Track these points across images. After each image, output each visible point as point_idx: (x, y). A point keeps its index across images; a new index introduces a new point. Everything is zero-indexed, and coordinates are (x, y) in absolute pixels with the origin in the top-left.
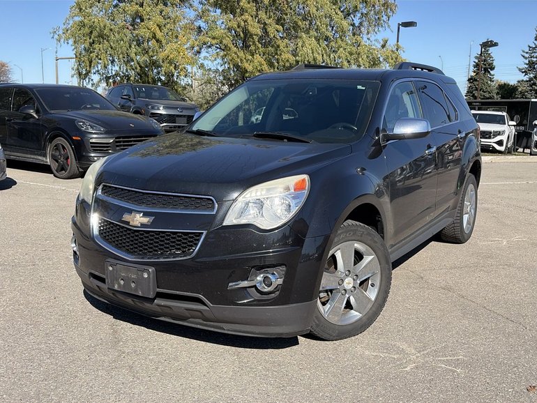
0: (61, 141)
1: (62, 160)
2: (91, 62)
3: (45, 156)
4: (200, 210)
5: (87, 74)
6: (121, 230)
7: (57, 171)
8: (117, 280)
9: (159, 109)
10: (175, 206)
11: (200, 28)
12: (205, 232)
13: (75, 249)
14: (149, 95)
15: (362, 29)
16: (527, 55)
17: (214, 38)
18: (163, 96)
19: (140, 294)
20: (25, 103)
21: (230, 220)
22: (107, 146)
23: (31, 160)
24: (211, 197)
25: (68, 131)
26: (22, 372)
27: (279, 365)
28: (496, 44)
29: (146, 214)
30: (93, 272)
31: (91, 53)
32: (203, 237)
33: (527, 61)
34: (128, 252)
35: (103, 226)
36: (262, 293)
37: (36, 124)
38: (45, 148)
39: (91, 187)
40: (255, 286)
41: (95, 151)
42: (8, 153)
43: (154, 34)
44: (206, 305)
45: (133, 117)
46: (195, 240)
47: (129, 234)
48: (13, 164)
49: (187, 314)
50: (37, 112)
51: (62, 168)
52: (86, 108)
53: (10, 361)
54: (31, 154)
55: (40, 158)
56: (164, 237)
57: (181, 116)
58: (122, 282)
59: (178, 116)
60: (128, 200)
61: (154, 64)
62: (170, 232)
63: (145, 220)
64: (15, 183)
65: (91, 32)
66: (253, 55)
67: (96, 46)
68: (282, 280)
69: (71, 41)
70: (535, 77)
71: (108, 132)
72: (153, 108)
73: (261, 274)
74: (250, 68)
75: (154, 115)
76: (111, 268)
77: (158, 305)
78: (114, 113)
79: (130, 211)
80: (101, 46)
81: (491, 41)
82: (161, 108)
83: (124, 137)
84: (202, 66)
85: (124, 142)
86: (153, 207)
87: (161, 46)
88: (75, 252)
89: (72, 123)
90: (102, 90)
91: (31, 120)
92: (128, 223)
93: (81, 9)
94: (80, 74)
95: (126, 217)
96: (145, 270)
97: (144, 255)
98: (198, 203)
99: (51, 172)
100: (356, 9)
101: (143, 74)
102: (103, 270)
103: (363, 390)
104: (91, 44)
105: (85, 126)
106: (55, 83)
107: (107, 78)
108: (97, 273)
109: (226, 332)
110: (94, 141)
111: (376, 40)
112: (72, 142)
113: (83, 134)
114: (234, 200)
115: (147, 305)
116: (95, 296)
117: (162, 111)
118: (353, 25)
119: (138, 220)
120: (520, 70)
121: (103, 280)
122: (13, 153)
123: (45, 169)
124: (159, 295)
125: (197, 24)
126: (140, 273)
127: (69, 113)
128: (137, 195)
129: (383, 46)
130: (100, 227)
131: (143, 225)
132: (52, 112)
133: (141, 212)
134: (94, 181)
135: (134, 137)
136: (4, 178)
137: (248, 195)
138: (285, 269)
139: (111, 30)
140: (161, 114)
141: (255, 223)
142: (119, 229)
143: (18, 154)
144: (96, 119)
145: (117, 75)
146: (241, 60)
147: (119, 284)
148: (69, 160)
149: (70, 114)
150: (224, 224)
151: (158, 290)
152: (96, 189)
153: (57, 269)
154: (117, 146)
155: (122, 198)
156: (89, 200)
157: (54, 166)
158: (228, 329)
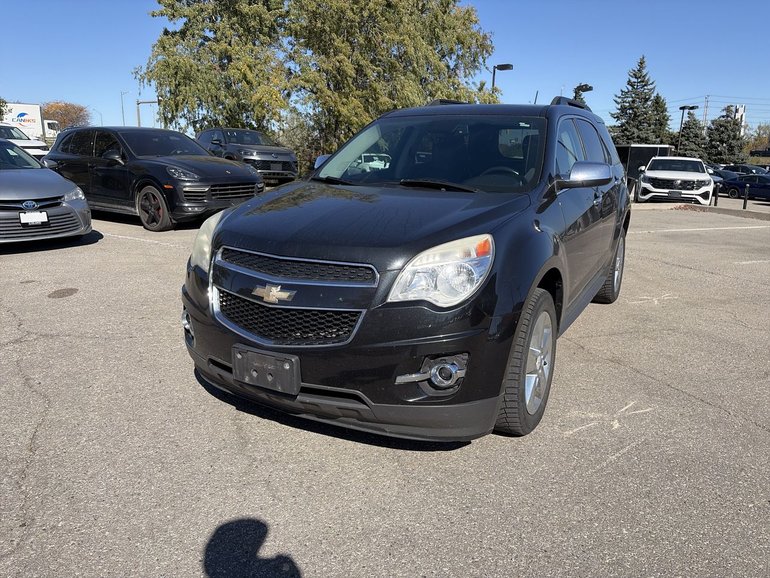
0: (151, 189)
1: (152, 210)
2: (177, 106)
3: (134, 206)
4: (356, 282)
5: (173, 117)
6: (251, 307)
7: (147, 223)
8: (248, 370)
9: (252, 155)
10: (322, 277)
11: (290, 69)
12: (364, 311)
13: (187, 326)
14: (240, 140)
15: (458, 71)
16: (619, 100)
17: (307, 81)
18: (256, 142)
19: (280, 389)
20: (108, 148)
21: (396, 296)
22: (201, 195)
23: (118, 211)
24: (370, 266)
25: (158, 178)
26: (128, 494)
27: (453, 474)
28: (590, 89)
29: (284, 288)
30: (214, 358)
31: (177, 96)
32: (362, 317)
33: (619, 107)
34: (262, 335)
35: (226, 301)
36: (436, 387)
37: (122, 171)
38: (133, 198)
39: (207, 249)
40: (429, 381)
41: (189, 201)
42: (92, 203)
43: (245, 75)
44: (365, 404)
45: (225, 163)
46: (352, 321)
47: (262, 312)
48: (99, 215)
49: (339, 412)
50: (123, 157)
51: (153, 220)
52: (176, 154)
53: (112, 476)
54: (118, 204)
55: (128, 208)
56: (309, 317)
57: (276, 162)
58: (255, 374)
59: (272, 162)
60: (259, 269)
61: (243, 108)
62: (319, 311)
63: (285, 295)
64: (101, 237)
65: (176, 73)
66: (347, 98)
67: (182, 88)
68: (464, 371)
69: (154, 83)
70: (627, 123)
71: (203, 180)
72: (246, 154)
73: (436, 364)
74: (344, 110)
75: (247, 161)
76: (239, 356)
77: (302, 402)
78: (206, 158)
79: (264, 284)
80: (187, 88)
81: (586, 85)
82: (255, 154)
83: (221, 186)
84: (294, 110)
85: (232, 189)
86: (292, 278)
87: (251, 88)
88: (187, 331)
89: (163, 170)
90: (190, 133)
91: (117, 167)
92: (261, 298)
93: (164, 48)
94: (165, 118)
95: (259, 291)
96: (285, 361)
97: (284, 340)
98: (354, 273)
99: (140, 224)
100: (451, 51)
101: (232, 119)
102: (229, 356)
103: (570, 511)
104: (177, 86)
105: (177, 173)
106: (136, 125)
107: (195, 123)
108: (219, 360)
109: (388, 435)
110: (187, 189)
111: (473, 83)
112: (163, 190)
113: (176, 182)
114: (401, 269)
115: (287, 402)
116: (214, 384)
117: (255, 157)
118: (448, 67)
119: (275, 294)
120: (612, 115)
121: (229, 370)
122: (97, 203)
123: (134, 220)
124: (304, 390)
125: (287, 66)
126: (278, 363)
127: (158, 159)
128: (271, 262)
129: (481, 89)
130: (221, 302)
131: (281, 302)
132: (140, 157)
133: (279, 284)
134: (210, 243)
135: (231, 185)
136: (89, 231)
137: (418, 264)
138: (467, 357)
139: (198, 70)
140: (254, 160)
141: (429, 299)
142: (248, 306)
143: (104, 204)
144: (188, 165)
145: (204, 119)
146: (336, 102)
147: (251, 376)
148: (161, 211)
149: (161, 160)
150: (389, 300)
151: (303, 384)
152: (213, 254)
153: (159, 342)
154: (213, 195)
155: (250, 266)
156: (205, 266)
157: (144, 217)
158: (390, 431)
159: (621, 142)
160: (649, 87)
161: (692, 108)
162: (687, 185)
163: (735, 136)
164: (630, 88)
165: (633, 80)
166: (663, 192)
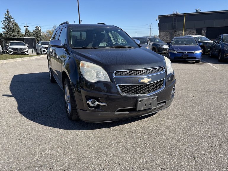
8: (143, 105)
16: (3, 23)
19: (153, 107)
21: (168, 73)
24: (162, 67)
29: (149, 78)
32: (165, 80)
33: (4, 25)
70: (8, 30)
76: (140, 102)
92: (143, 83)
120: (2, 28)
126: (153, 99)
133: (147, 77)
147: (144, 107)
150: (167, 75)
159: (8, 37)
160: (13, 19)
161: (27, 27)
162: (21, 49)
163: (41, 35)
164: (6, 19)
165: (6, 17)
166: (16, 51)
